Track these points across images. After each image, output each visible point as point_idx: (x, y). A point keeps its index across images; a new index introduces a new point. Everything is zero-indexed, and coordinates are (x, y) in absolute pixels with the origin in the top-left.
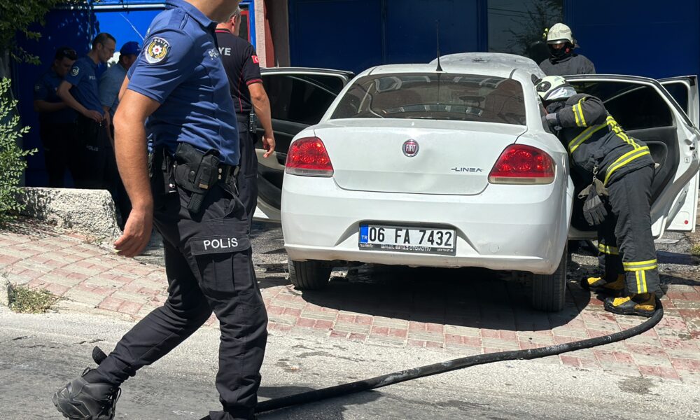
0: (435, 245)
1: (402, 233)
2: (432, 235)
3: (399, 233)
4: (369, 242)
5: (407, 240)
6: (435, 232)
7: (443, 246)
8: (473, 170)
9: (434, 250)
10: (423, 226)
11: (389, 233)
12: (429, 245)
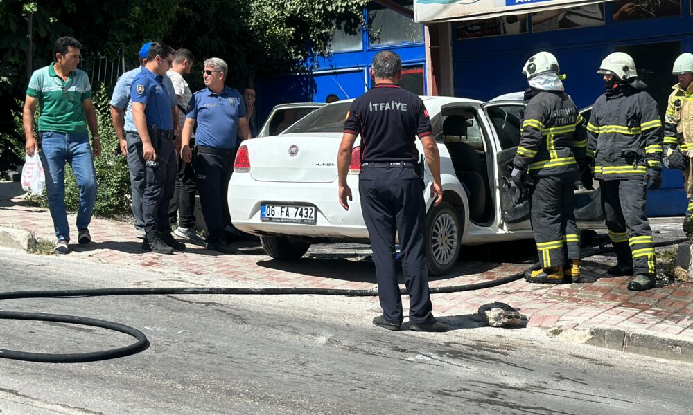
0: (304, 218)
1: (285, 210)
2: (302, 211)
3: (283, 210)
4: (267, 216)
5: (287, 215)
6: (304, 208)
7: (308, 218)
8: (328, 165)
9: (302, 221)
10: (296, 205)
11: (277, 209)
12: (299, 217)
